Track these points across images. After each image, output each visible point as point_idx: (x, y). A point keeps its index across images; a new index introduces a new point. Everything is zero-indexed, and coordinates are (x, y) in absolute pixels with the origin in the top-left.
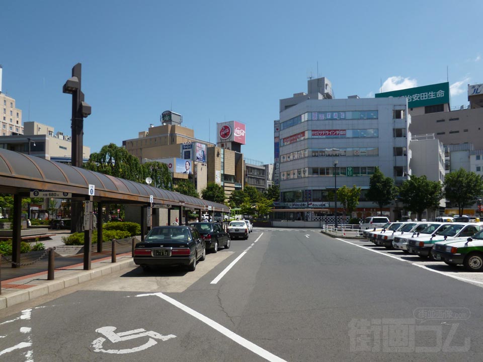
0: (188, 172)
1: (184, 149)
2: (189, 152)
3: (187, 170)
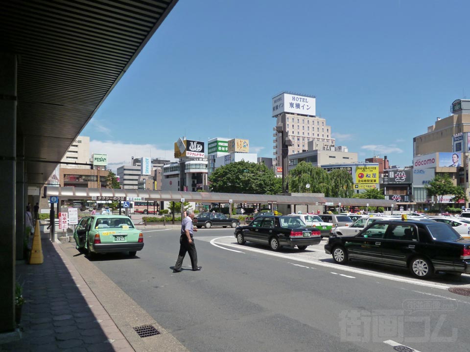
0: (457, 164)
1: (455, 141)
2: (460, 143)
3: (454, 163)
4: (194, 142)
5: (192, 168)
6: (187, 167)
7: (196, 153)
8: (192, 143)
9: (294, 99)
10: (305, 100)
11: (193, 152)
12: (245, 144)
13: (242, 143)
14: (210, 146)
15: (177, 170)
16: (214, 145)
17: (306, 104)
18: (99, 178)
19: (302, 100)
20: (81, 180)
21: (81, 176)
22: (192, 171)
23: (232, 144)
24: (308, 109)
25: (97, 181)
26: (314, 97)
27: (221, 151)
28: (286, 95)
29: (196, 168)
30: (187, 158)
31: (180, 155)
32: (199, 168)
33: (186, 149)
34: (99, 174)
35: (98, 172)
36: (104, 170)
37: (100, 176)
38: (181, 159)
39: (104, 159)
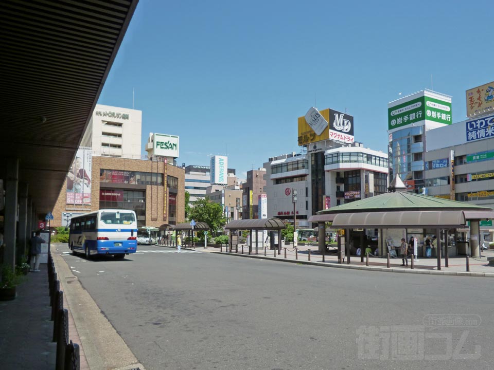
4: (339, 114)
5: (343, 162)
6: (329, 160)
7: (343, 135)
8: (337, 116)
11: (338, 133)
14: (396, 113)
15: (302, 168)
16: (419, 104)
18: (166, 179)
20: (134, 183)
21: (133, 173)
22: (343, 166)
23: (483, 97)
25: (163, 184)
27: (431, 119)
29: (350, 161)
30: (329, 142)
31: (312, 140)
32: (357, 161)
33: (327, 127)
34: (166, 172)
35: (164, 168)
36: (172, 164)
37: (168, 176)
38: (315, 147)
39: (174, 144)
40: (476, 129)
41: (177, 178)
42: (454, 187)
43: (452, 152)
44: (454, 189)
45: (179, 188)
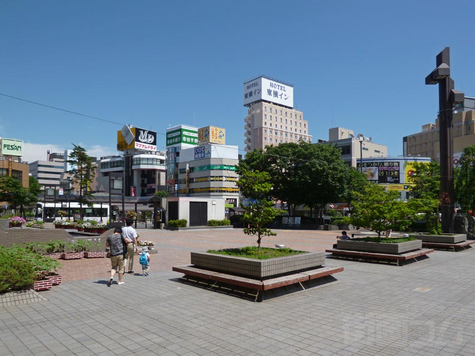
4: (144, 131)
5: (143, 164)
6: (135, 163)
7: (147, 145)
8: (142, 132)
9: (271, 85)
10: (283, 88)
11: (143, 144)
12: (221, 134)
13: (218, 132)
14: (170, 136)
15: (120, 166)
16: (177, 134)
17: (284, 93)
18: (10, 172)
19: (280, 88)
22: (142, 167)
23: (204, 134)
24: (286, 99)
26: (292, 86)
27: (186, 142)
28: (263, 79)
29: (148, 164)
30: (136, 150)
31: (125, 147)
32: (152, 164)
33: (134, 140)
34: (10, 167)
35: (9, 165)
36: (17, 161)
37: (12, 170)
38: (127, 153)
39: (18, 147)
40: (198, 153)
41: (22, 172)
42: (188, 185)
43: (188, 165)
44: (188, 186)
45: (23, 178)
